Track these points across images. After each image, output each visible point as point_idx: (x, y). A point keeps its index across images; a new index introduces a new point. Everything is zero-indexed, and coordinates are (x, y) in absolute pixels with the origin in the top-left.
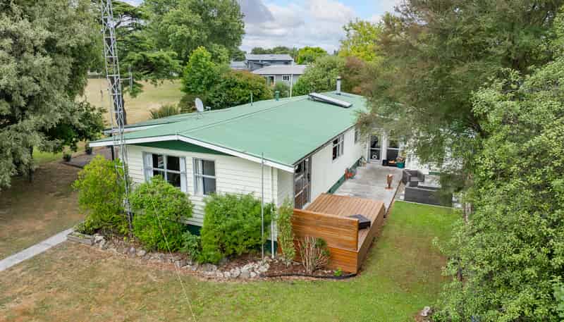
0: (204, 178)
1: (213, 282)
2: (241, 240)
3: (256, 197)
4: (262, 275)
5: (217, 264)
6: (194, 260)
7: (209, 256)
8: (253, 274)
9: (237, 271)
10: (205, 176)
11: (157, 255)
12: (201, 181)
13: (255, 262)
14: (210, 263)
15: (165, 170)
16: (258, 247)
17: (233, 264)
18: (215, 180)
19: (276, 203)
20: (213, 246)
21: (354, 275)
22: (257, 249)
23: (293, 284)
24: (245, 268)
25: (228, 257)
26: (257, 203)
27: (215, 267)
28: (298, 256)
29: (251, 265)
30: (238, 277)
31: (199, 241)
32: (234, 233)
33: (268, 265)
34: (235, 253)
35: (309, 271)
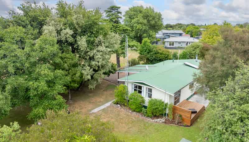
0: (148, 93)
1: (149, 122)
2: (158, 112)
3: (163, 100)
4: (163, 122)
5: (151, 117)
6: (145, 115)
7: (149, 115)
8: (160, 122)
9: (156, 120)
10: (149, 93)
11: (135, 113)
12: (148, 94)
13: (161, 118)
14: (149, 117)
15: (138, 89)
16: (162, 114)
17: (155, 118)
18: (151, 94)
19: (168, 103)
20: (150, 113)
21: (189, 126)
22: (162, 115)
23: (171, 126)
24: (158, 120)
25: (154, 116)
26: (163, 102)
27: (150, 118)
28: (174, 119)
29: (160, 119)
30: (156, 122)
31: (146, 111)
32: (156, 110)
33: (165, 120)
34: (156, 115)
35: (176, 123)
